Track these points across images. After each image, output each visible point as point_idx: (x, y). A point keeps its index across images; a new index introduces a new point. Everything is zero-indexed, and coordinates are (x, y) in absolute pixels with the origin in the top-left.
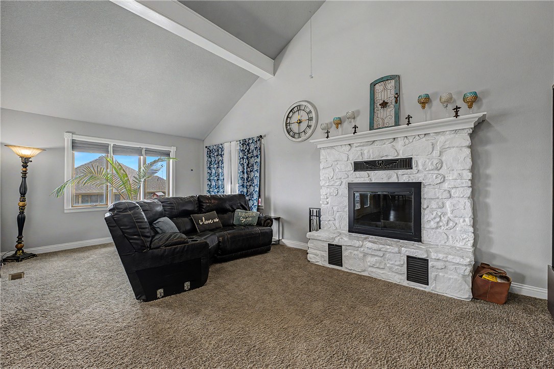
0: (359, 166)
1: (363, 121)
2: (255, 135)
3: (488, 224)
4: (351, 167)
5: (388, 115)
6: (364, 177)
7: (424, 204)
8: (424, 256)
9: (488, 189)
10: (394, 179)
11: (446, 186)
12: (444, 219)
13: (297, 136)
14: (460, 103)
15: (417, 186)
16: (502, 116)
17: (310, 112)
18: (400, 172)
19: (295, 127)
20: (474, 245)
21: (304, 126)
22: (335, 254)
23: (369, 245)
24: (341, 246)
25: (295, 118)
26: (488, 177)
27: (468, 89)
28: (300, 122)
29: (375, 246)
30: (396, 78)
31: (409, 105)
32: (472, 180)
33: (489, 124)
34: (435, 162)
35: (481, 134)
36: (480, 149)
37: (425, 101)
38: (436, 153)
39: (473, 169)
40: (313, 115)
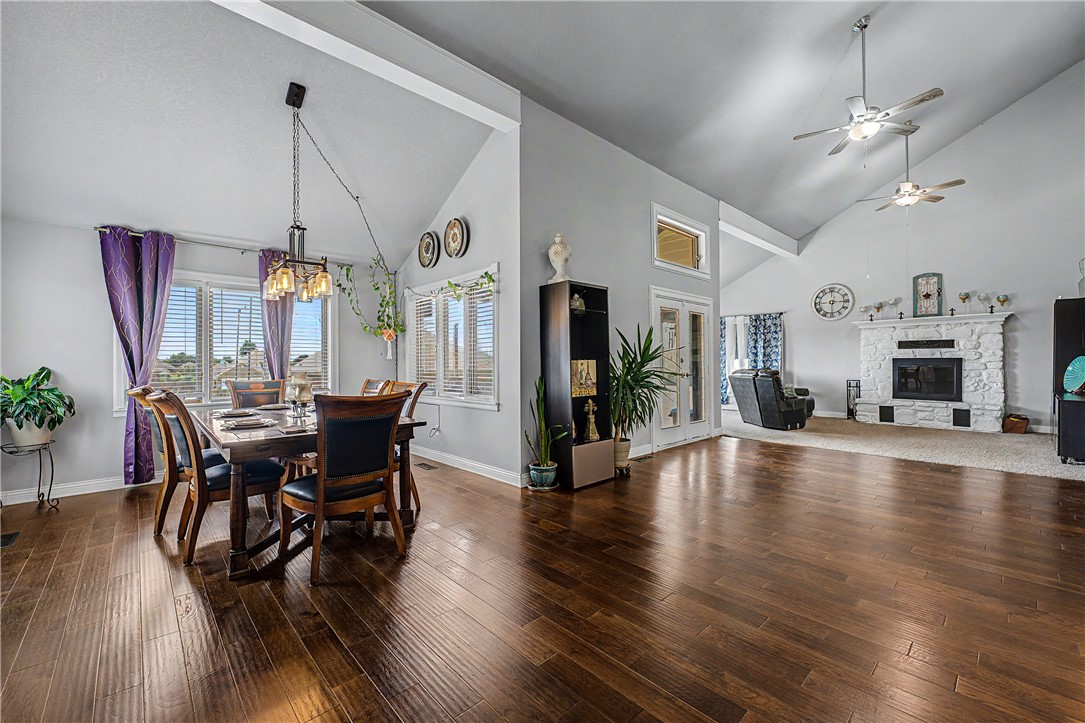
0: (902, 345)
1: (907, 306)
2: (773, 310)
3: (1016, 387)
4: (895, 346)
5: (930, 305)
6: (908, 353)
7: (964, 374)
8: (967, 408)
9: (1017, 362)
10: (938, 356)
11: (983, 360)
12: (982, 385)
13: (829, 315)
14: (994, 302)
15: (960, 361)
16: (1024, 313)
17: (846, 295)
18: (943, 350)
19: (827, 308)
20: (1005, 401)
21: (837, 307)
22: (886, 414)
23: (920, 404)
24: (892, 407)
25: (827, 298)
26: (1016, 354)
27: (1001, 294)
28: (832, 303)
29: (927, 404)
30: (939, 276)
31: (951, 299)
32: (1003, 357)
33: (1017, 318)
34: (974, 343)
35: (1012, 324)
36: (1010, 335)
37: (966, 297)
38: (974, 337)
39: (1003, 349)
40: (850, 297)
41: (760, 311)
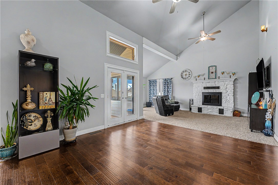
0: (205, 88)
1: (206, 76)
2: (170, 77)
3: (237, 102)
4: (203, 88)
5: (213, 76)
6: (207, 91)
7: (222, 97)
8: (223, 108)
9: (237, 94)
10: (215, 91)
11: (228, 93)
12: (227, 101)
13: (185, 79)
14: (231, 74)
15: (221, 93)
16: (240, 78)
17: (190, 72)
18: (216, 90)
19: (184, 76)
20: (234, 106)
21: (187, 76)
22: (200, 110)
23: (209, 107)
24: (201, 108)
25: (184, 74)
26: (237, 91)
27: (233, 72)
28: (186, 75)
29: (211, 107)
30: (216, 66)
31: (219, 74)
32: (234, 92)
33: (237, 80)
34: (225, 88)
35: (236, 81)
36: (236, 85)
37: (223, 73)
38: (225, 86)
39: (234, 89)
40: (191, 73)
41: (166, 78)
